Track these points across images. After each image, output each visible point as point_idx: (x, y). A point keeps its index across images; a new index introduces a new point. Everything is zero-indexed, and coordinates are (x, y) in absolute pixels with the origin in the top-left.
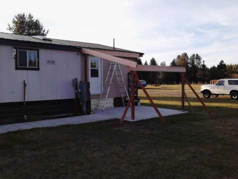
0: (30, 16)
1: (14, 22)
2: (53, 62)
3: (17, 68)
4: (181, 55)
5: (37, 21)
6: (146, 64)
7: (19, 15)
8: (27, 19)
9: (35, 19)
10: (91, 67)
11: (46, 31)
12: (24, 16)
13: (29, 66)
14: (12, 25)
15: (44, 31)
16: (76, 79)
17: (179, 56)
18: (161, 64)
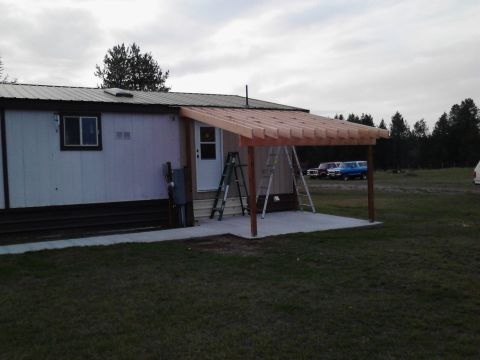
0: (134, 47)
1: (107, 61)
2: (127, 135)
3: (63, 148)
4: (460, 104)
5: (146, 56)
6: (382, 126)
7: (115, 48)
8: (128, 54)
9: (142, 53)
10: (202, 140)
11: (164, 74)
12: (123, 48)
13: (84, 143)
14: (104, 67)
15: (161, 74)
16: (169, 164)
17: (455, 108)
18: (416, 125)
